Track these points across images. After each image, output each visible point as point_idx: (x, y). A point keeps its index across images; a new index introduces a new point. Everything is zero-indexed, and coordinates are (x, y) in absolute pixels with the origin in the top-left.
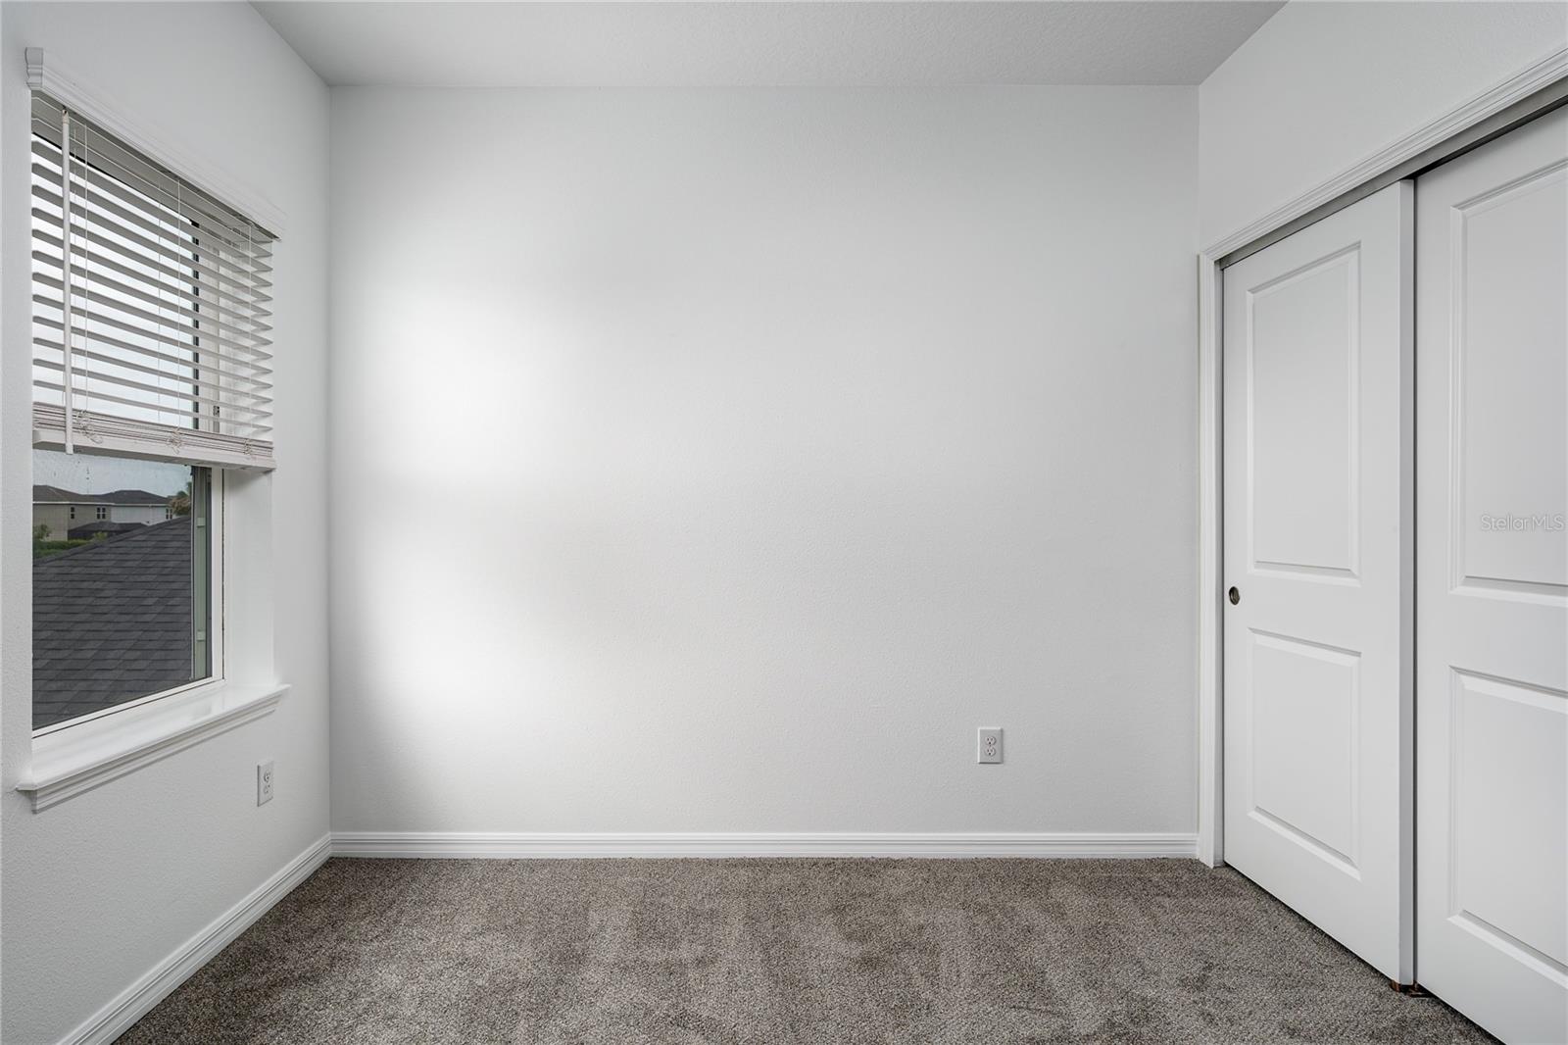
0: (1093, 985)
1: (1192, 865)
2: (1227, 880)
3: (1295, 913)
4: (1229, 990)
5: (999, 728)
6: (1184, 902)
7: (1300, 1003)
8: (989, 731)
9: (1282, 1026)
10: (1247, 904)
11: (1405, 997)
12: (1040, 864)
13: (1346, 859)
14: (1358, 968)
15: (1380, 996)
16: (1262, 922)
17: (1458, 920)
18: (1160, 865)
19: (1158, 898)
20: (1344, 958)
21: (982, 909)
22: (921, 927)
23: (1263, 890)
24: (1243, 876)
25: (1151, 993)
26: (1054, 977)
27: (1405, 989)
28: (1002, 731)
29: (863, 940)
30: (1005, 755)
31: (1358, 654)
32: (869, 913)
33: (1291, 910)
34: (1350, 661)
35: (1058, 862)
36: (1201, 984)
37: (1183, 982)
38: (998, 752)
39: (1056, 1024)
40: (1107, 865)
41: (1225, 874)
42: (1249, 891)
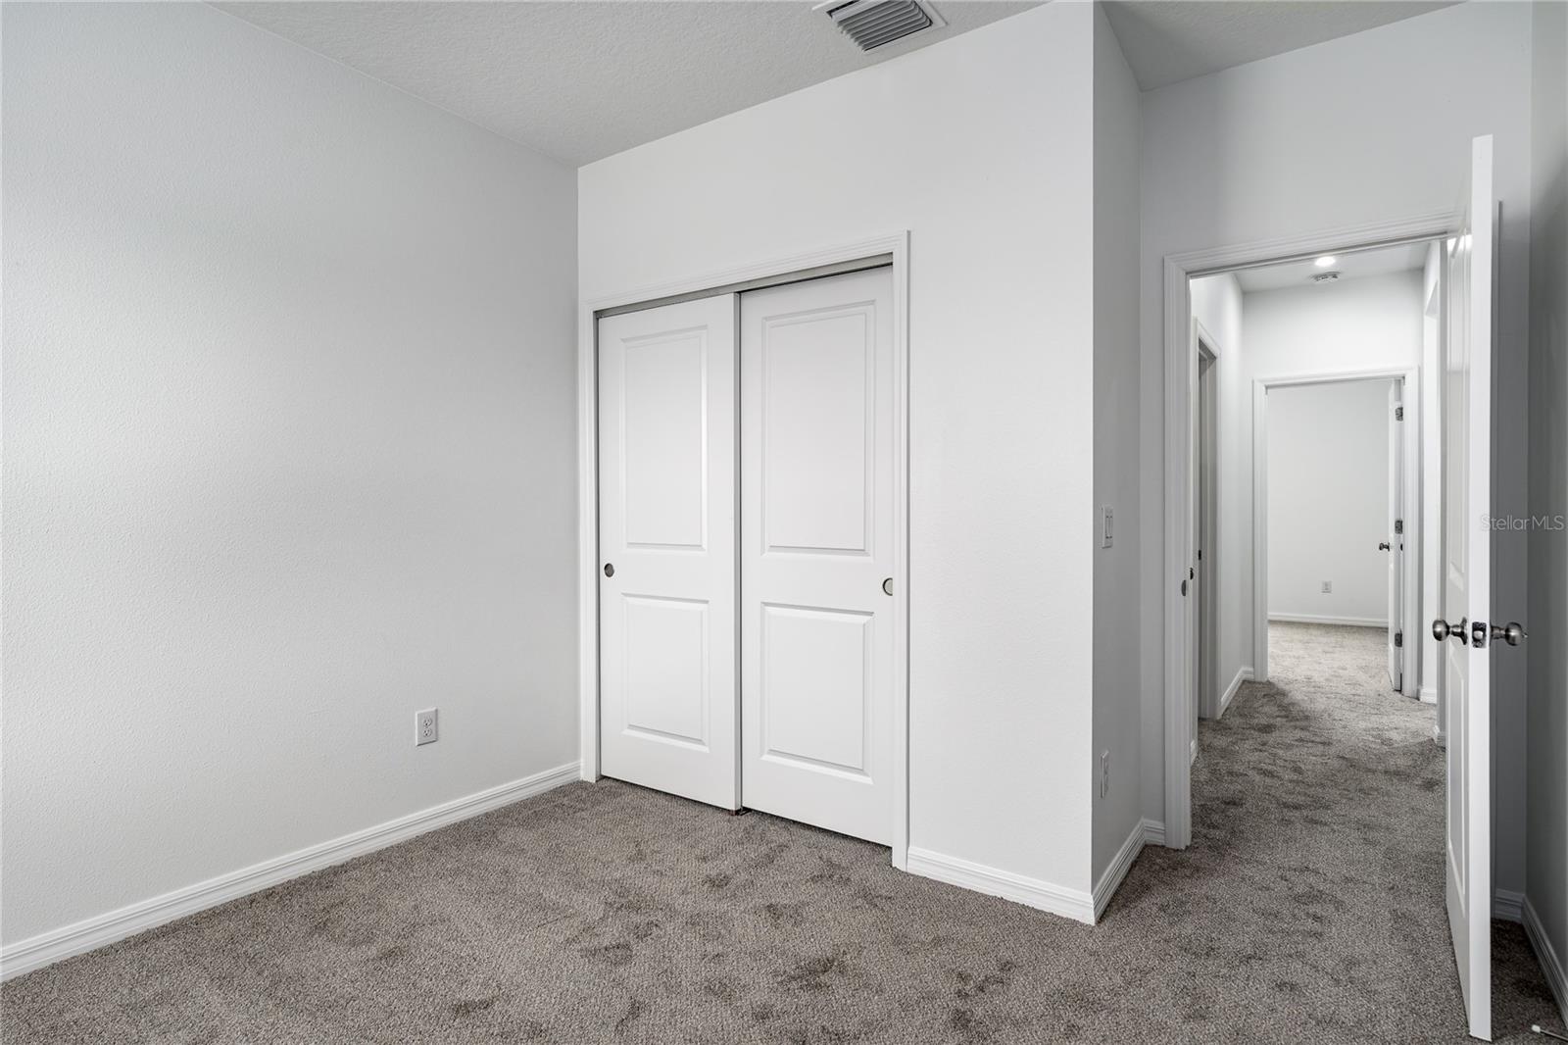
0: (578, 886)
1: (581, 785)
2: (609, 786)
3: (660, 792)
4: (658, 852)
5: (434, 709)
6: (595, 811)
7: (697, 842)
8: (424, 714)
9: (697, 858)
10: (629, 797)
11: (739, 817)
12: (477, 820)
13: (699, 741)
14: (710, 810)
15: (729, 821)
16: (647, 805)
17: (767, 757)
18: (560, 791)
19: (578, 814)
20: (698, 808)
21: (457, 872)
22: (416, 907)
23: (634, 785)
24: (617, 780)
25: (617, 875)
26: (550, 895)
27: (737, 812)
28: (436, 711)
29: (369, 940)
30: (440, 733)
31: (707, 602)
32: (354, 917)
33: (657, 791)
34: (703, 606)
35: (487, 815)
36: (640, 856)
37: (631, 859)
38: (434, 732)
39: (576, 922)
40: (524, 804)
41: (604, 783)
42: (626, 789)
